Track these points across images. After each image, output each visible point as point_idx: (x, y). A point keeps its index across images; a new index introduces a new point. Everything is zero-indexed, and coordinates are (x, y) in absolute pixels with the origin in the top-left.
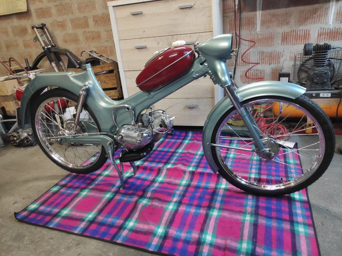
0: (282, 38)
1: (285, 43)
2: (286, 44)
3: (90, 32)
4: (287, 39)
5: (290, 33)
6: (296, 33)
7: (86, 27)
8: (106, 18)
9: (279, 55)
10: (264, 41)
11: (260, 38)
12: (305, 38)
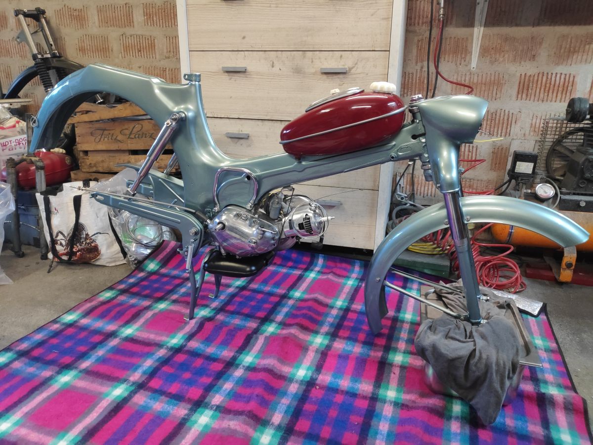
0: (519, 86)
1: (524, 96)
2: (526, 100)
3: (135, 36)
4: (528, 90)
5: (536, 78)
6: (547, 78)
7: (128, 26)
8: (169, 11)
9: (510, 119)
10: (483, 88)
11: (475, 81)
12: (565, 89)
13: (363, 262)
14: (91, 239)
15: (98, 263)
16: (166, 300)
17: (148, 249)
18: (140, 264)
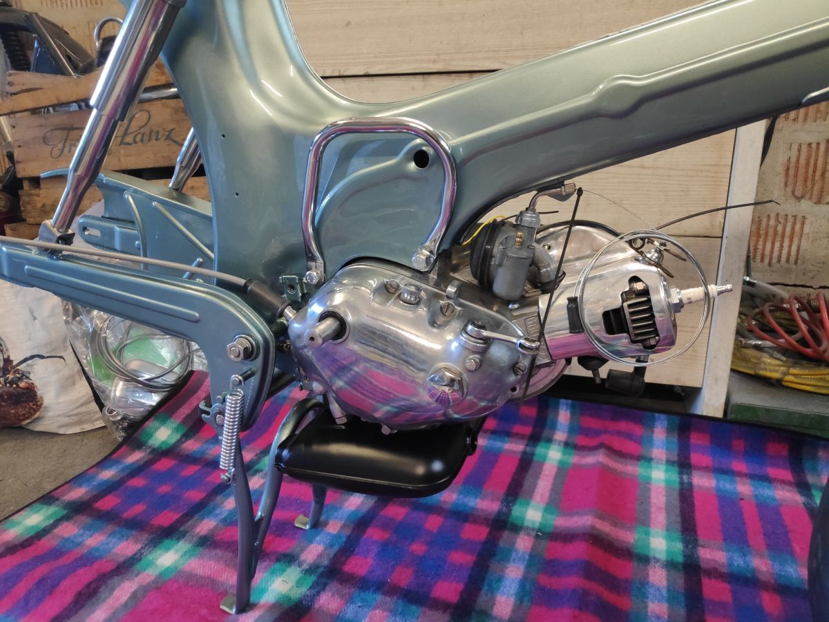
13: (676, 419)
14: (17, 371)
15: (39, 427)
16: (182, 535)
17: (155, 392)
18: (134, 429)
